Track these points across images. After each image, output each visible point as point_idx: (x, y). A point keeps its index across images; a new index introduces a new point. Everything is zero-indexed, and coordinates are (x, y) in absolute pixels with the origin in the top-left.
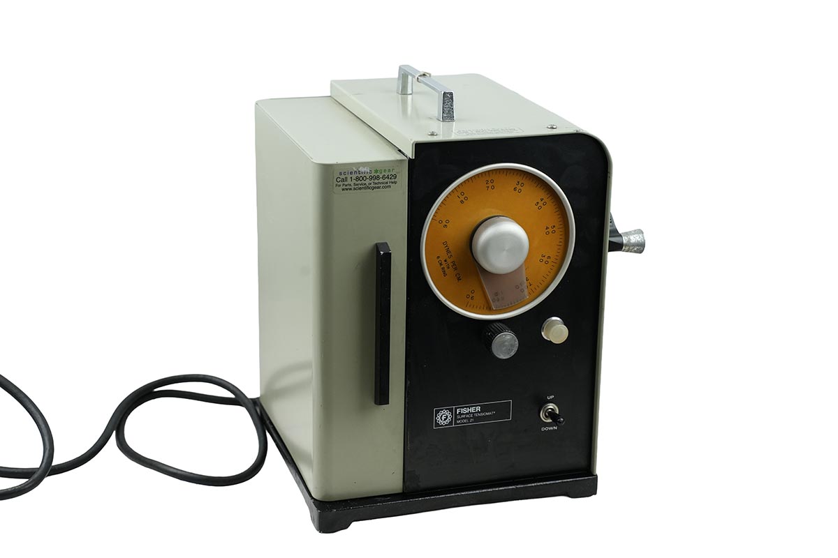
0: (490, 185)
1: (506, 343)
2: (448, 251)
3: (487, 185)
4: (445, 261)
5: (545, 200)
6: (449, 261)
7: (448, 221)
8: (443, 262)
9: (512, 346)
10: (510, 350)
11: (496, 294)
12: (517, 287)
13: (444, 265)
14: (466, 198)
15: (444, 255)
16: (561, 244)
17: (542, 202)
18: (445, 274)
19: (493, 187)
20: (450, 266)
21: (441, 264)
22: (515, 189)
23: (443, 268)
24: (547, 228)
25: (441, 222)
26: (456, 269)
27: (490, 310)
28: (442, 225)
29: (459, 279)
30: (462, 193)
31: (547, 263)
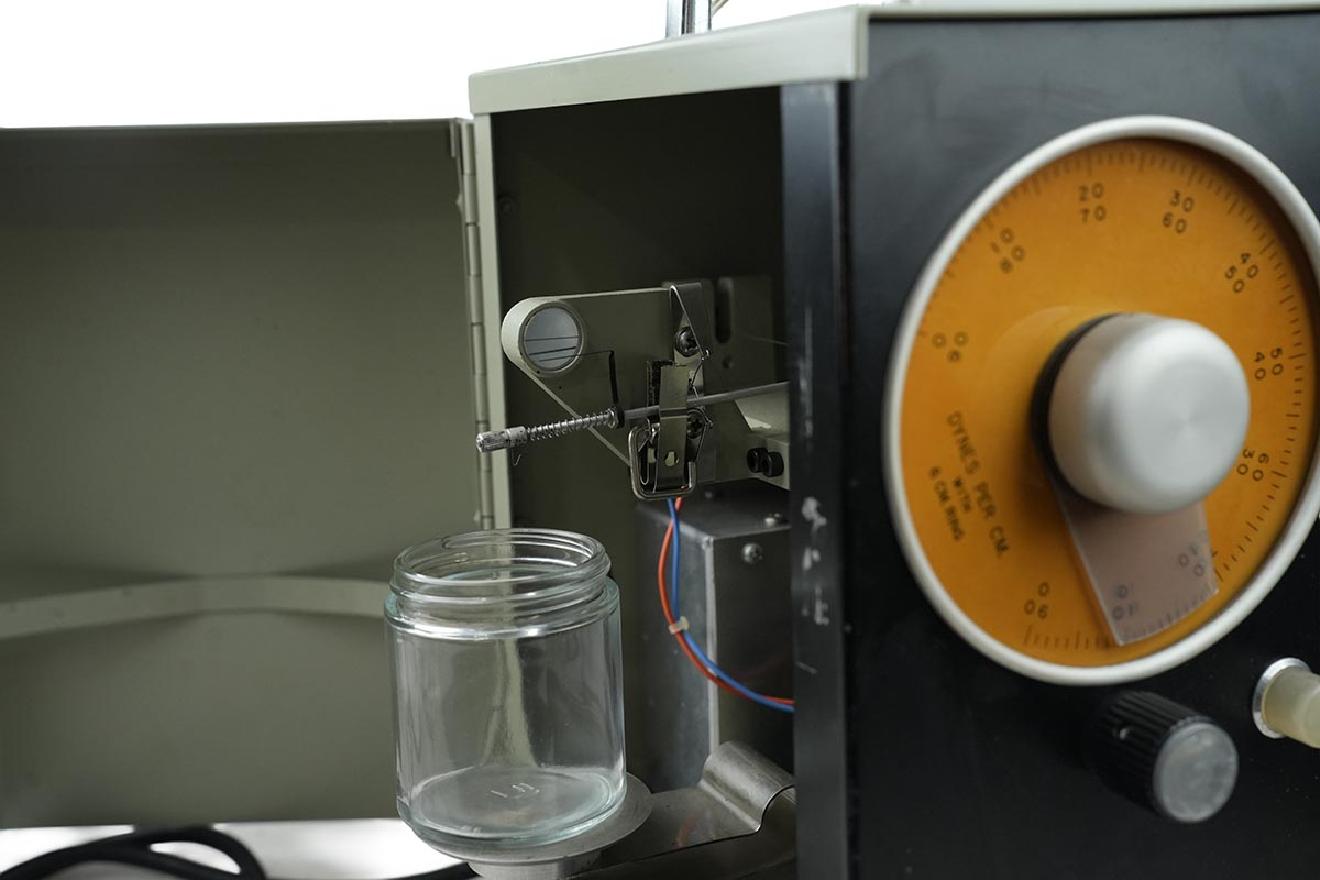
0: (1092, 204)
1: (1200, 765)
2: (966, 449)
3: (1084, 205)
4: (958, 483)
5: (1256, 259)
6: (970, 483)
7: (961, 338)
8: (952, 491)
9: (1219, 770)
10: (1215, 786)
11: (1121, 592)
12: (1182, 561)
13: (955, 500)
14: (1019, 253)
15: (953, 466)
16: (1297, 410)
17: (1247, 266)
18: (957, 532)
19: (1101, 214)
20: (974, 504)
21: (944, 497)
22: (1167, 220)
23: (951, 511)
24: (1260, 357)
25: (939, 340)
26: (990, 511)
27: (1108, 649)
28: (945, 352)
29: (1001, 547)
30: (1007, 235)
31: (1258, 476)
